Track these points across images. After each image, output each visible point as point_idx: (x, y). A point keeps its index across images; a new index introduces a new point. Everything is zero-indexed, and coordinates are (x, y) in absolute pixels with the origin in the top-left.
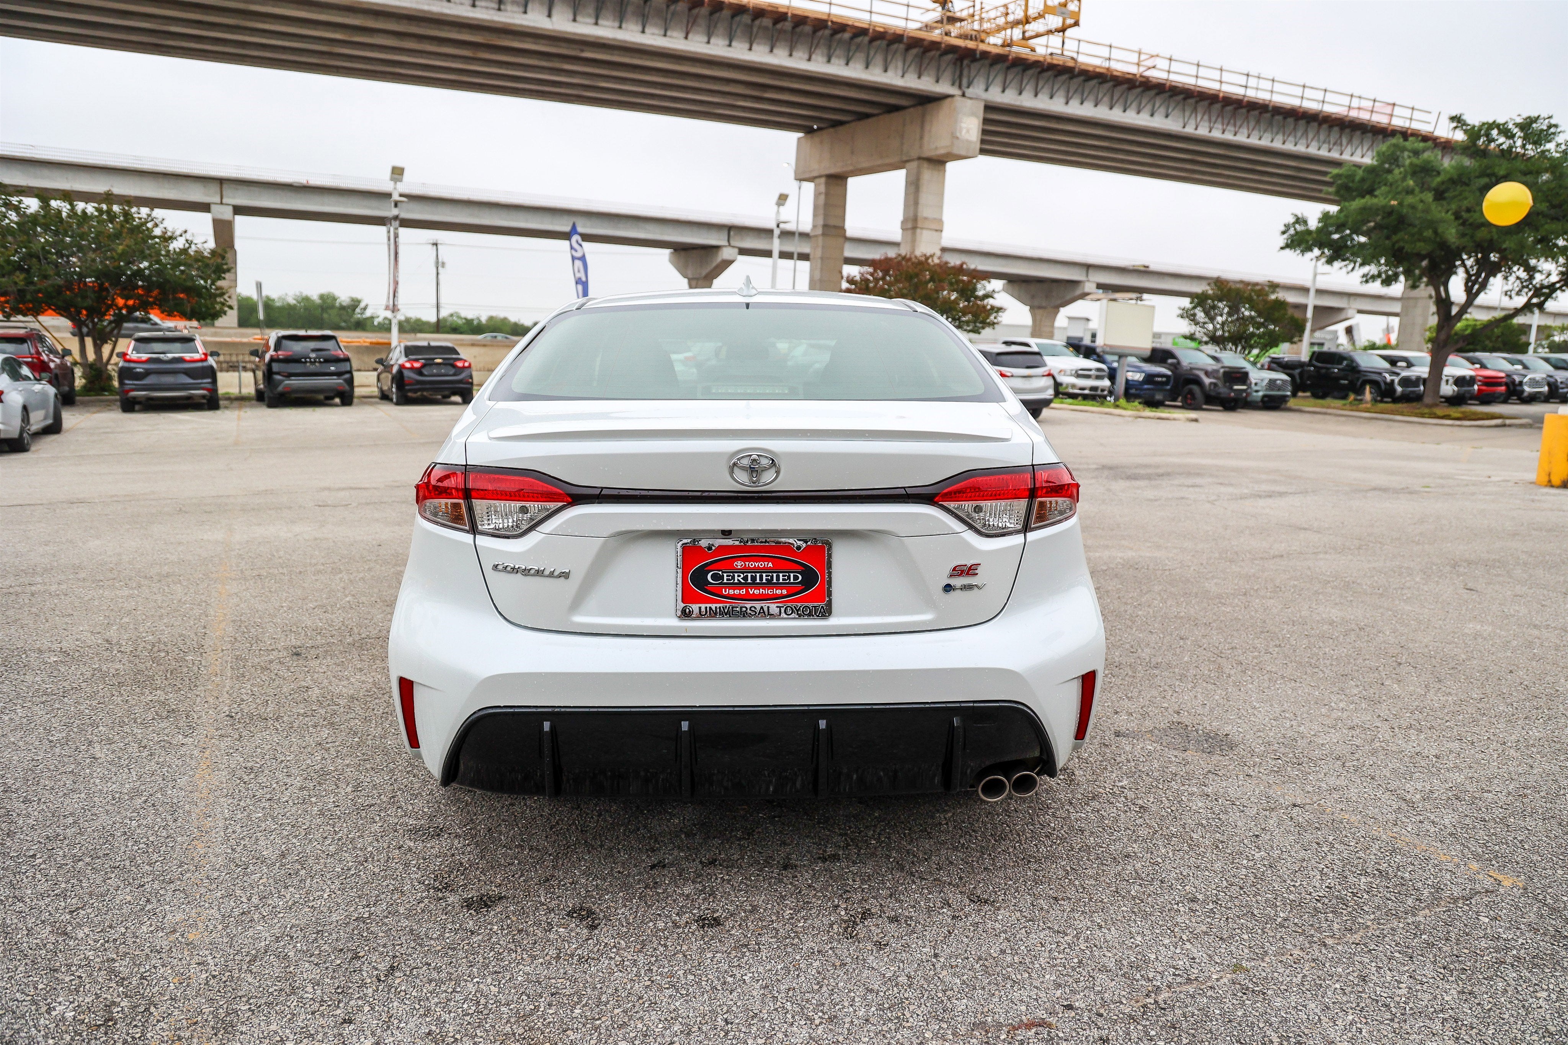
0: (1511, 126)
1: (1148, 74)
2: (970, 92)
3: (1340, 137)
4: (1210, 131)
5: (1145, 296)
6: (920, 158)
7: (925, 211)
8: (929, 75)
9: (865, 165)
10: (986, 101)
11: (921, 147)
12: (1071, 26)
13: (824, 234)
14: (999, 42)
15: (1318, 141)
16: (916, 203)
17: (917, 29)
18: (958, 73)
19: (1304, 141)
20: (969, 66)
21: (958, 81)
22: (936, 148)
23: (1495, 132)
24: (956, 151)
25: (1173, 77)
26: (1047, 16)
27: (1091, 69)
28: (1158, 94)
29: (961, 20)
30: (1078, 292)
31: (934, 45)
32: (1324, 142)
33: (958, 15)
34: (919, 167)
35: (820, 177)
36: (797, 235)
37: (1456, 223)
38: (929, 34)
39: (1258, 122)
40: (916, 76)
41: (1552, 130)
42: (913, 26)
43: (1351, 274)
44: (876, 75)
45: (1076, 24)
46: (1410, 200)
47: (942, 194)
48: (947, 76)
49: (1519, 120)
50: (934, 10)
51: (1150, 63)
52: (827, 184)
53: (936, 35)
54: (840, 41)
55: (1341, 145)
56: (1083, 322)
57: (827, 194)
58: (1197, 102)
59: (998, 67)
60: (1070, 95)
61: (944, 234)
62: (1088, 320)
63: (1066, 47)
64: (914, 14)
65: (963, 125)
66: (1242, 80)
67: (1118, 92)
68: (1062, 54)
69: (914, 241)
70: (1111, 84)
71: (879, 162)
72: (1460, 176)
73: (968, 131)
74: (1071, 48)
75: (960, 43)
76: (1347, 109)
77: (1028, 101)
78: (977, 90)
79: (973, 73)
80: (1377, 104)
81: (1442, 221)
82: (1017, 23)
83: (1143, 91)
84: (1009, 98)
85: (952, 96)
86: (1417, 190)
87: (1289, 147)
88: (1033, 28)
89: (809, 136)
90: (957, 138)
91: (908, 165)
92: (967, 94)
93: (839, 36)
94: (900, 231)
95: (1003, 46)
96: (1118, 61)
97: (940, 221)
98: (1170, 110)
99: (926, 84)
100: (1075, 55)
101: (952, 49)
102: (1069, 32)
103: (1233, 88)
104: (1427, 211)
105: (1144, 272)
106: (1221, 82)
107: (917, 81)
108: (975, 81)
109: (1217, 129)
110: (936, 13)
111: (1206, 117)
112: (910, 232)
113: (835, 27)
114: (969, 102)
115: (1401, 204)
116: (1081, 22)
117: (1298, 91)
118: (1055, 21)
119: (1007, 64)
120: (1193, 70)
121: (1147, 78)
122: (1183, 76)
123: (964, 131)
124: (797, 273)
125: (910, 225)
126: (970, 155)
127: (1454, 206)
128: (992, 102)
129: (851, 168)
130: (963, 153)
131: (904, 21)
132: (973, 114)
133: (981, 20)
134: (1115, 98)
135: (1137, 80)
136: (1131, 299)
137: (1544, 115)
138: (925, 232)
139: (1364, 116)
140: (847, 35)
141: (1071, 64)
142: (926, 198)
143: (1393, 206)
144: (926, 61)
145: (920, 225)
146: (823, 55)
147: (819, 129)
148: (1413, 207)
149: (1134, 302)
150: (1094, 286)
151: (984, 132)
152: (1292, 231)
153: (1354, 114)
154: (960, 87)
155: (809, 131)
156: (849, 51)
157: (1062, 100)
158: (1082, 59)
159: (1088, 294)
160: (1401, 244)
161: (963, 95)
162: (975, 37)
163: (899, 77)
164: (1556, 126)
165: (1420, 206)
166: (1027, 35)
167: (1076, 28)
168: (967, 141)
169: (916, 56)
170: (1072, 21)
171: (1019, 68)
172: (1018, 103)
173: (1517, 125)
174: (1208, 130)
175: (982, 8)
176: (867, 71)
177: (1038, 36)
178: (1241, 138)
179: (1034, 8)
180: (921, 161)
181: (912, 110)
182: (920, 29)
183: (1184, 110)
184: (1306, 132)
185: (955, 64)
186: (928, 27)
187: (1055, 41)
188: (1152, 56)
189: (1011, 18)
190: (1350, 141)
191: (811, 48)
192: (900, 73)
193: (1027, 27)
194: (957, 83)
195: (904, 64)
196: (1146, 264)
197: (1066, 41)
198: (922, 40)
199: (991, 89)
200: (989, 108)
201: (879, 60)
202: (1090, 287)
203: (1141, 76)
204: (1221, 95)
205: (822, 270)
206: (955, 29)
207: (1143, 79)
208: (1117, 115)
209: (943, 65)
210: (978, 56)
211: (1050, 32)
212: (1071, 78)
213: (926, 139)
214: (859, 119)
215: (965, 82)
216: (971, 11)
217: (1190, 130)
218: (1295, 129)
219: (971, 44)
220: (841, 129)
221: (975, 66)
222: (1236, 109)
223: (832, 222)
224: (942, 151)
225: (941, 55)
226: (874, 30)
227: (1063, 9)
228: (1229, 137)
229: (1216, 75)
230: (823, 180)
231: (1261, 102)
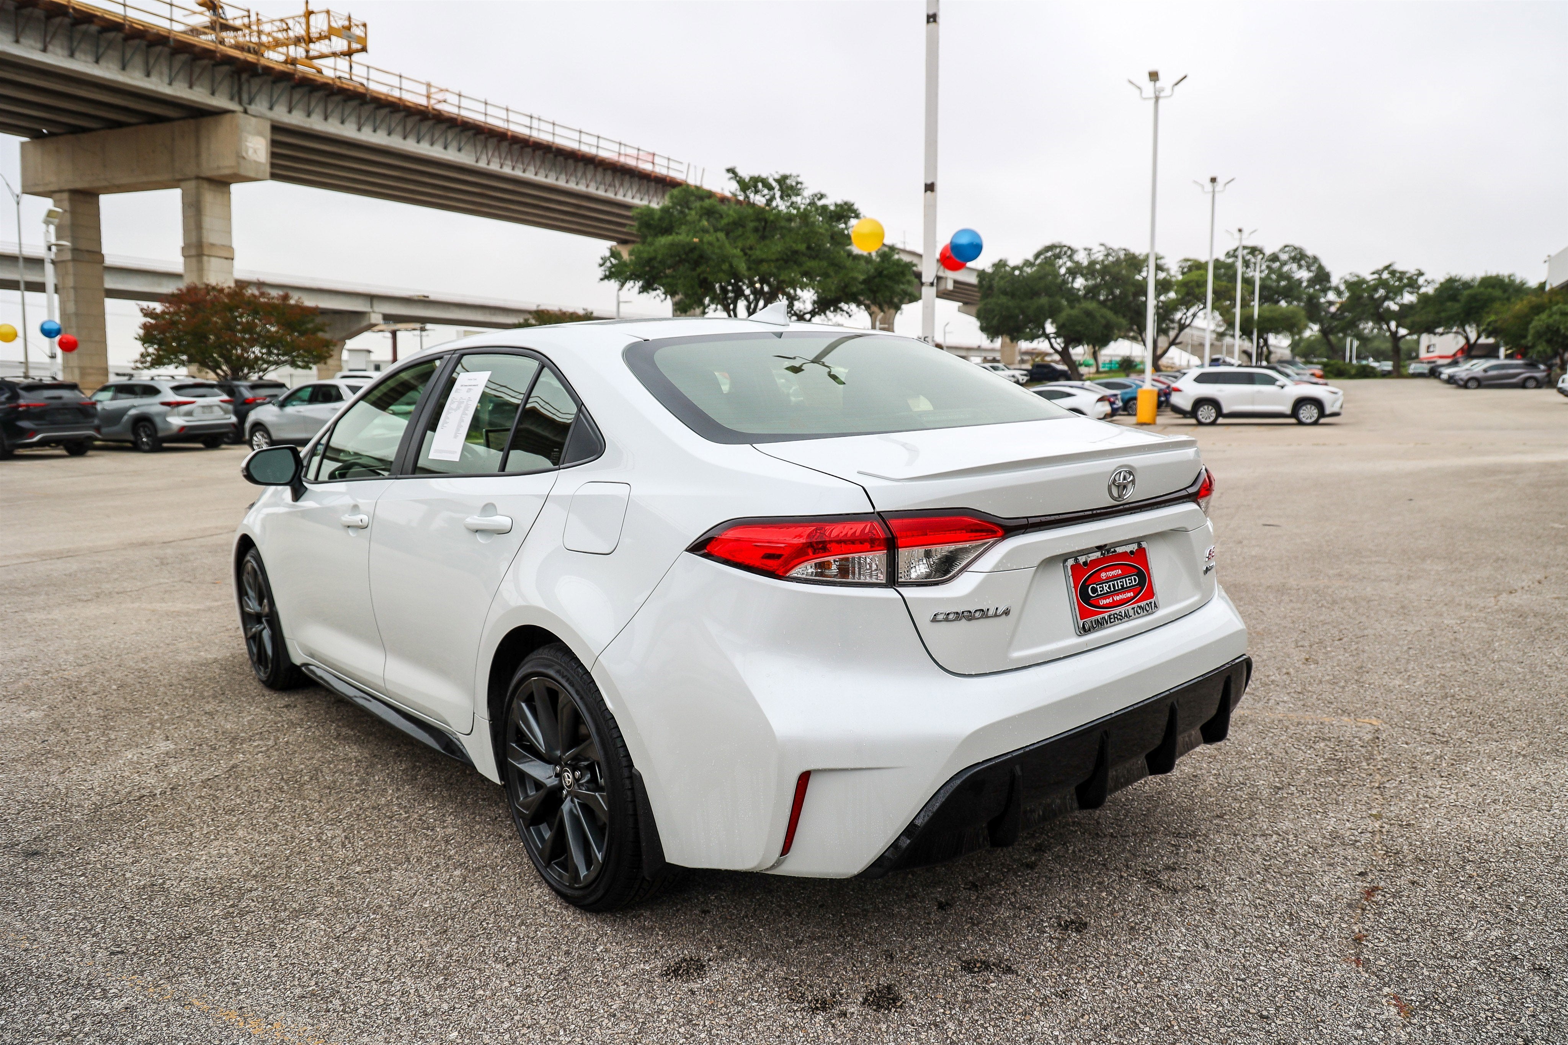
0: (771, 181)
1: (439, 107)
2: (252, 108)
3: (613, 180)
4: (501, 167)
5: (429, 326)
6: (198, 178)
7: (211, 237)
8: (202, 86)
9: (124, 180)
10: (272, 120)
11: (198, 165)
12: (358, 51)
13: (74, 260)
14: (282, 58)
15: (596, 182)
16: (199, 227)
17: (182, 32)
18: (236, 89)
19: (584, 181)
20: (248, 81)
21: (236, 95)
22: (219, 168)
23: (760, 185)
24: (243, 172)
25: (464, 113)
26: (333, 38)
27: (383, 97)
28: (450, 128)
29: (236, 29)
30: (364, 323)
31: (206, 53)
32: (601, 183)
33: (231, 22)
34: (198, 188)
35: (61, 191)
36: (21, 260)
37: (744, 258)
38: (196, 39)
39: (543, 162)
40: (186, 85)
41: (799, 186)
42: (178, 27)
43: (665, 302)
44: (135, 79)
45: (364, 49)
46: (707, 238)
47: (228, 218)
48: (224, 87)
49: (777, 177)
50: (202, 13)
51: (440, 96)
52: (71, 200)
53: (207, 40)
54: (85, 34)
55: (615, 187)
56: (366, 354)
57: (73, 212)
58: (487, 139)
59: (282, 85)
60: (362, 121)
61: (237, 263)
62: (369, 352)
63: (354, 71)
64: (178, 14)
65: (249, 144)
66: (527, 121)
67: (410, 123)
68: (351, 79)
69: (200, 270)
70: (403, 114)
71: (144, 179)
72: (740, 219)
73: (255, 152)
74: (359, 75)
75: (237, 54)
76: (617, 155)
77: (317, 123)
78: (260, 107)
79: (254, 90)
80: (641, 153)
81: (734, 256)
82: (298, 41)
83: (435, 124)
84: (296, 119)
85: (233, 112)
86: (712, 230)
87: (572, 186)
88: (316, 48)
89: (35, 141)
90: (244, 158)
91: (183, 184)
92: (249, 111)
93: (84, 27)
94: (181, 259)
95: (286, 62)
96: (408, 91)
97: (230, 248)
98: (462, 144)
99: (199, 95)
100: (365, 82)
101: (229, 60)
102: (356, 57)
103: (519, 127)
104: (721, 248)
105: (425, 302)
106: (508, 121)
107: (189, 90)
108: (258, 98)
109: (507, 165)
110: (203, 18)
111: (496, 154)
112: (194, 260)
113: (77, 15)
114: (253, 120)
115: (701, 241)
116: (369, 48)
117: (576, 136)
118: (339, 44)
119: (292, 83)
120: (481, 107)
121: (439, 111)
122: (473, 113)
123: (250, 152)
124: (27, 308)
125: (193, 252)
126: (259, 177)
127: (740, 244)
128: (278, 122)
129: (105, 183)
130: (252, 174)
131: (168, 22)
132: (260, 134)
133: (260, 33)
134: (408, 129)
135: (429, 112)
136: (414, 329)
137: (794, 174)
138: (213, 260)
139: (632, 162)
140: (93, 28)
141: (361, 90)
142: (210, 221)
143: (695, 243)
144: (197, 71)
145: (206, 252)
146: (62, 48)
147: (51, 134)
148: (710, 244)
149: (418, 332)
150: (380, 317)
151: (273, 155)
152: (608, 264)
153: (623, 160)
154: (240, 103)
155: (36, 135)
156: (98, 46)
157: (354, 127)
158: (373, 86)
159: (375, 325)
160: (705, 275)
161: (246, 112)
162: (256, 51)
163: (166, 85)
164: (801, 183)
165: (717, 244)
166: (312, 53)
167: (363, 54)
168: (255, 162)
169: (185, 63)
170: (359, 46)
171: (306, 89)
172: (307, 125)
173: (776, 180)
174: (499, 165)
175: (258, 20)
176: (123, 72)
177: (322, 56)
178: (530, 175)
179: (316, 28)
180: (200, 181)
181: (181, 122)
182: (184, 32)
183: (475, 146)
184: (584, 173)
185: (232, 76)
186: (194, 31)
187: (342, 64)
188: (442, 90)
189: (291, 34)
190: (622, 185)
191: (45, 36)
192: (167, 80)
193: (312, 46)
194: (237, 99)
195: (170, 70)
196: (426, 294)
197: (354, 65)
198: (193, 46)
199: (276, 108)
200: (277, 128)
201: (138, 60)
202: (376, 318)
203: (434, 109)
204: (509, 133)
205: (76, 302)
206: (229, 37)
207: (435, 112)
208: (410, 146)
209: (218, 78)
210: (260, 71)
211: (334, 54)
212: (361, 104)
213: (204, 156)
214: (110, 128)
215: (245, 97)
216: (246, 20)
217: (482, 164)
218: (575, 170)
219: (251, 58)
220: (84, 137)
221: (256, 83)
222: (522, 148)
223: (84, 245)
224: (227, 172)
225: (214, 65)
226: (131, 27)
227: (346, 32)
228: (518, 173)
229: (503, 114)
230: (65, 196)
231: (545, 143)
